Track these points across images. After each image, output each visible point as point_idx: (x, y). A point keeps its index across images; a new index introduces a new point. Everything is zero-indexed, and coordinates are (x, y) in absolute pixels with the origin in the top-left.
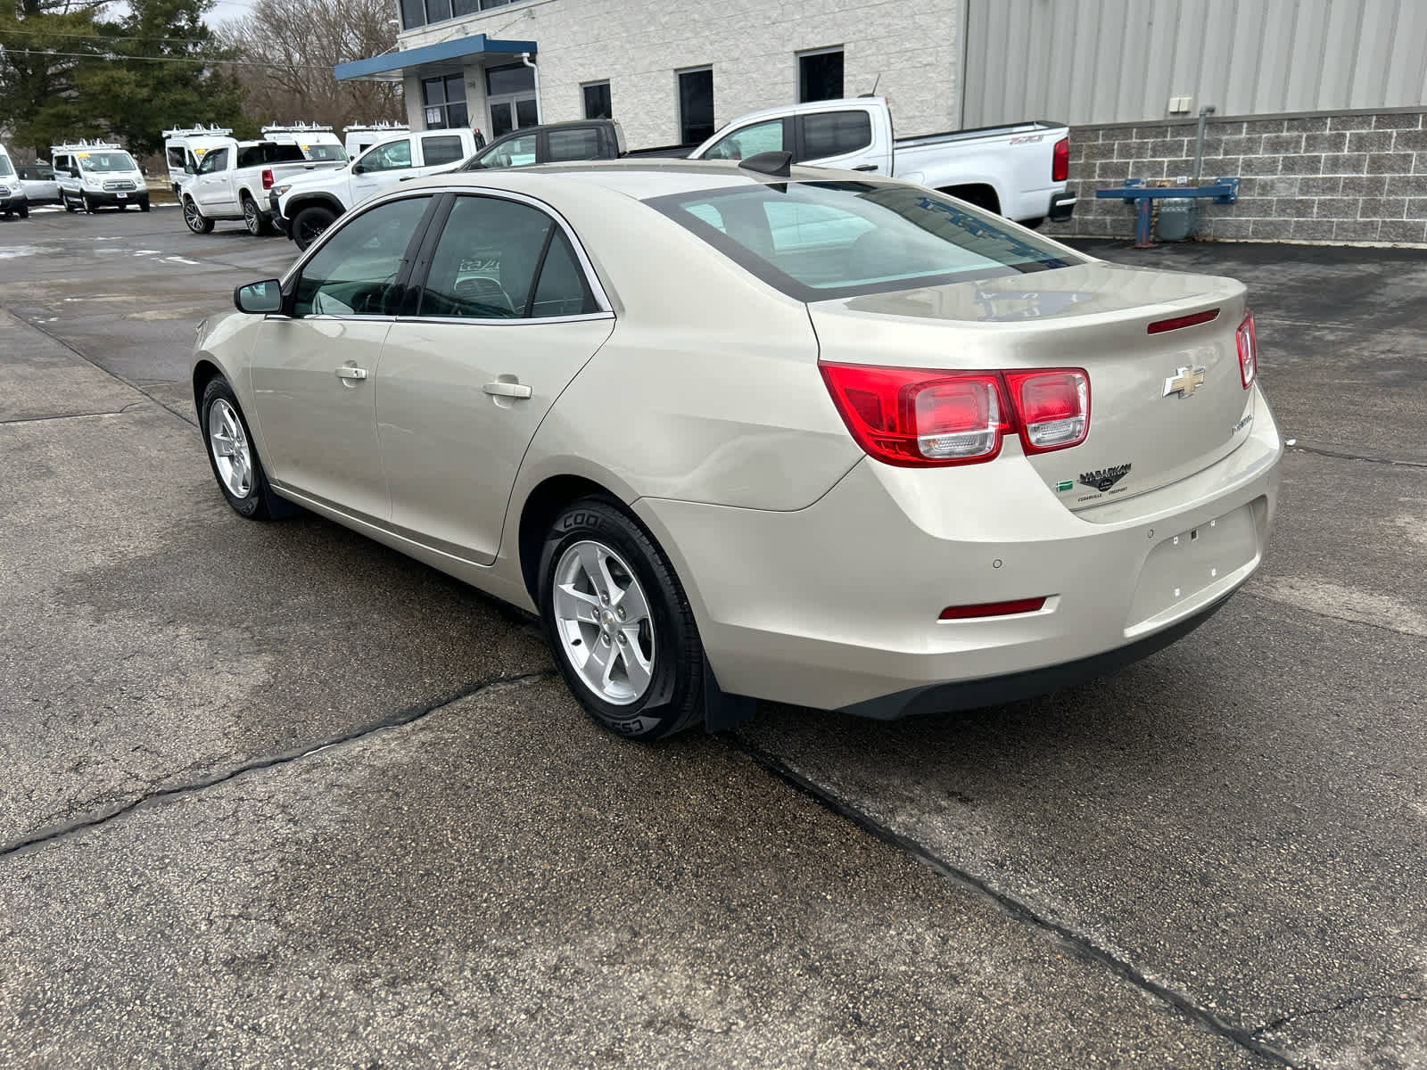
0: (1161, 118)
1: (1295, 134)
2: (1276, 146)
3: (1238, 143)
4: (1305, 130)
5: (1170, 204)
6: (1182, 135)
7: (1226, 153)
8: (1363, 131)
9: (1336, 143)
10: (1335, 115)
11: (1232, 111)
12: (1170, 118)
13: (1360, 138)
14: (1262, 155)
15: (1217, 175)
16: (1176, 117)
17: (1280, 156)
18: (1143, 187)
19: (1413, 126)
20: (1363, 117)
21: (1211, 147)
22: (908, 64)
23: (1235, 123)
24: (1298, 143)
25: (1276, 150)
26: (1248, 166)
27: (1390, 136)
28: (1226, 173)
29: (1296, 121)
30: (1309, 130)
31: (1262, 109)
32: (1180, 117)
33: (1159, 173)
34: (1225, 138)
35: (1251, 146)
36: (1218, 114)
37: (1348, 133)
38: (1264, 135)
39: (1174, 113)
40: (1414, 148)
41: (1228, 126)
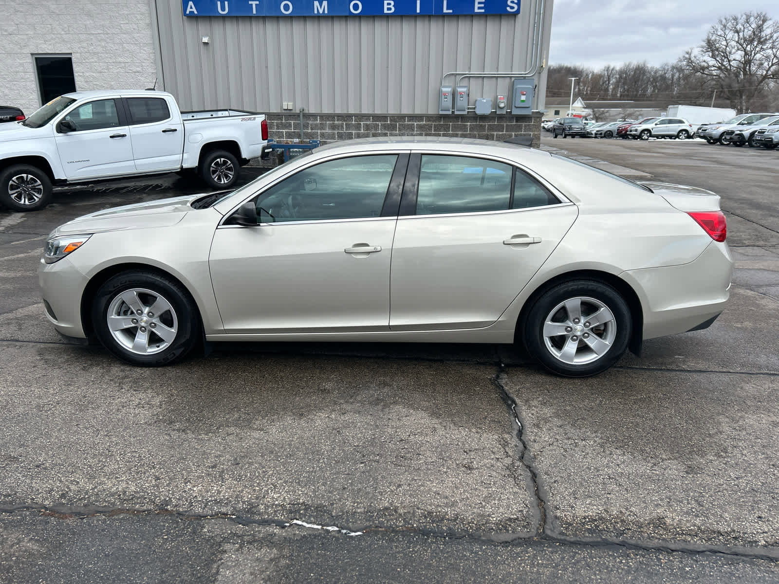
0: (279, 111)
1: (341, 122)
2: (333, 127)
3: (316, 125)
4: (344, 121)
5: (293, 152)
6: (290, 120)
7: (312, 129)
8: (368, 123)
9: (358, 127)
10: (356, 115)
11: (312, 110)
12: (283, 111)
13: (367, 125)
14: (327, 131)
15: (309, 139)
16: (286, 112)
17: (336, 132)
18: (276, 143)
19: (386, 121)
20: (366, 117)
21: (306, 126)
22: (122, 71)
23: (314, 116)
24: (342, 127)
25: (334, 129)
26: (323, 135)
27: (378, 125)
28: (313, 138)
29: (340, 117)
30: (346, 121)
31: (326, 110)
32: (288, 111)
33: (282, 137)
34: (310, 122)
35: (322, 127)
36: (306, 112)
37: (362, 123)
38: (328, 122)
39: (285, 110)
40: (388, 131)
41: (311, 117)
